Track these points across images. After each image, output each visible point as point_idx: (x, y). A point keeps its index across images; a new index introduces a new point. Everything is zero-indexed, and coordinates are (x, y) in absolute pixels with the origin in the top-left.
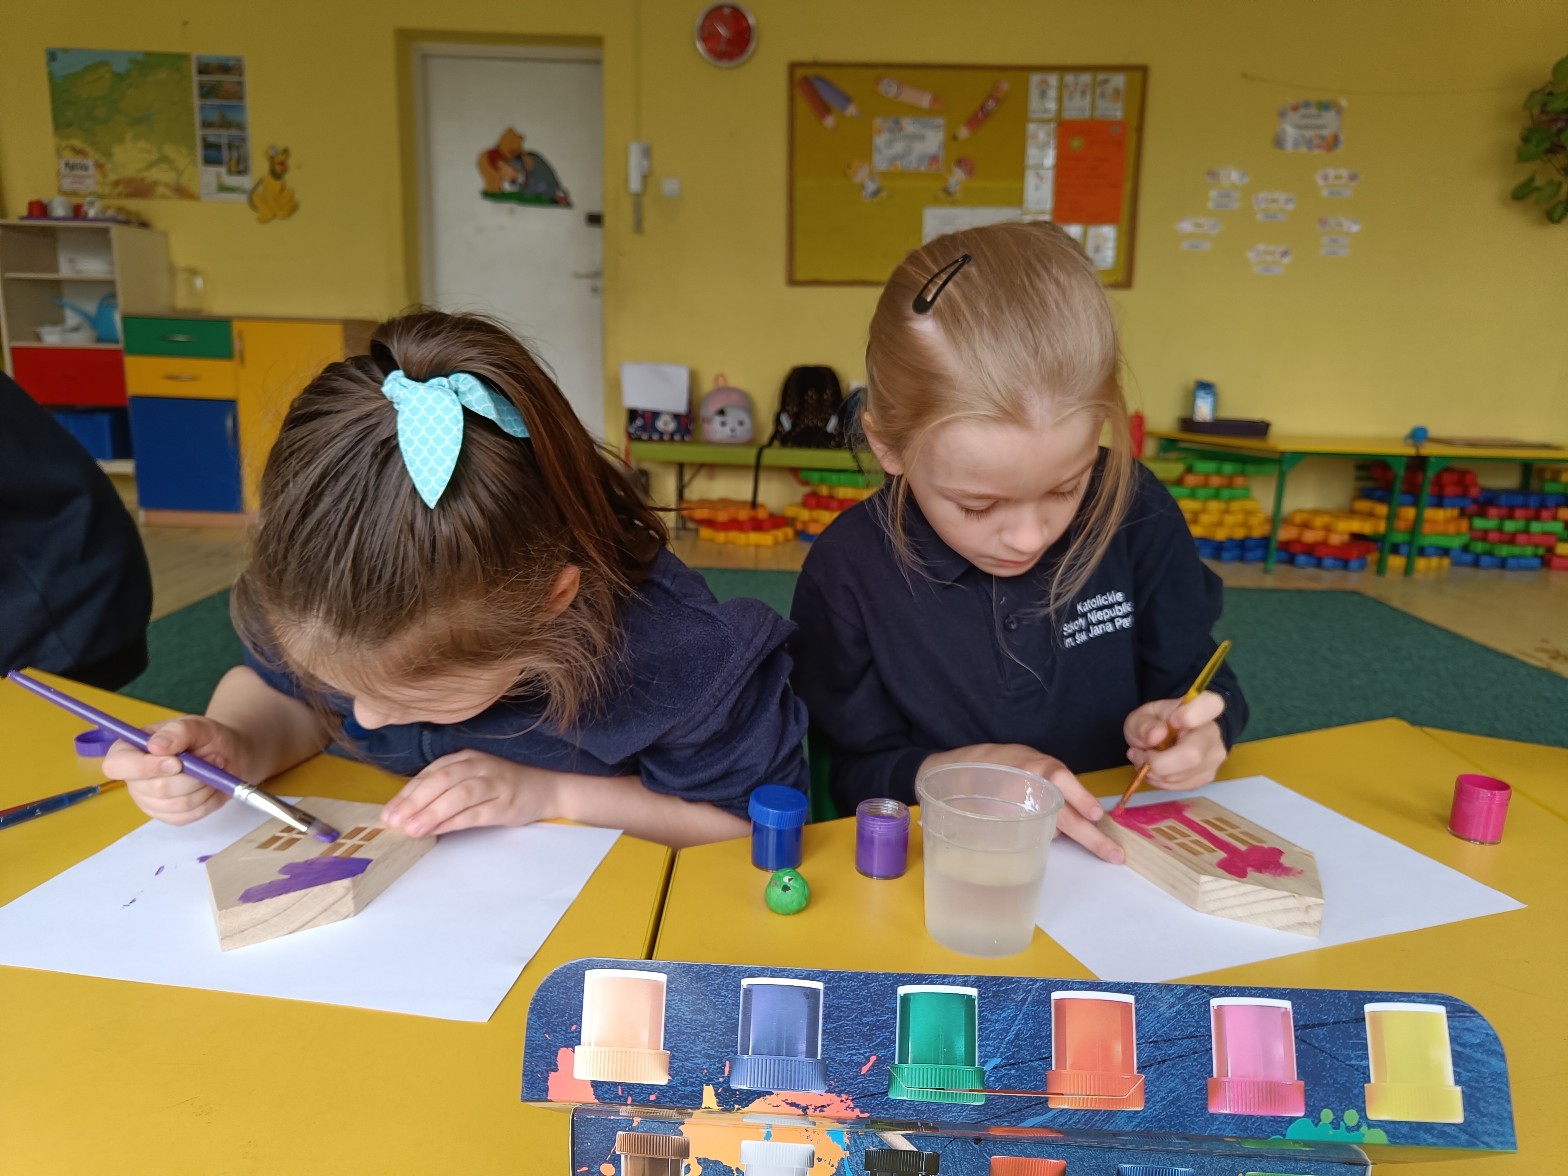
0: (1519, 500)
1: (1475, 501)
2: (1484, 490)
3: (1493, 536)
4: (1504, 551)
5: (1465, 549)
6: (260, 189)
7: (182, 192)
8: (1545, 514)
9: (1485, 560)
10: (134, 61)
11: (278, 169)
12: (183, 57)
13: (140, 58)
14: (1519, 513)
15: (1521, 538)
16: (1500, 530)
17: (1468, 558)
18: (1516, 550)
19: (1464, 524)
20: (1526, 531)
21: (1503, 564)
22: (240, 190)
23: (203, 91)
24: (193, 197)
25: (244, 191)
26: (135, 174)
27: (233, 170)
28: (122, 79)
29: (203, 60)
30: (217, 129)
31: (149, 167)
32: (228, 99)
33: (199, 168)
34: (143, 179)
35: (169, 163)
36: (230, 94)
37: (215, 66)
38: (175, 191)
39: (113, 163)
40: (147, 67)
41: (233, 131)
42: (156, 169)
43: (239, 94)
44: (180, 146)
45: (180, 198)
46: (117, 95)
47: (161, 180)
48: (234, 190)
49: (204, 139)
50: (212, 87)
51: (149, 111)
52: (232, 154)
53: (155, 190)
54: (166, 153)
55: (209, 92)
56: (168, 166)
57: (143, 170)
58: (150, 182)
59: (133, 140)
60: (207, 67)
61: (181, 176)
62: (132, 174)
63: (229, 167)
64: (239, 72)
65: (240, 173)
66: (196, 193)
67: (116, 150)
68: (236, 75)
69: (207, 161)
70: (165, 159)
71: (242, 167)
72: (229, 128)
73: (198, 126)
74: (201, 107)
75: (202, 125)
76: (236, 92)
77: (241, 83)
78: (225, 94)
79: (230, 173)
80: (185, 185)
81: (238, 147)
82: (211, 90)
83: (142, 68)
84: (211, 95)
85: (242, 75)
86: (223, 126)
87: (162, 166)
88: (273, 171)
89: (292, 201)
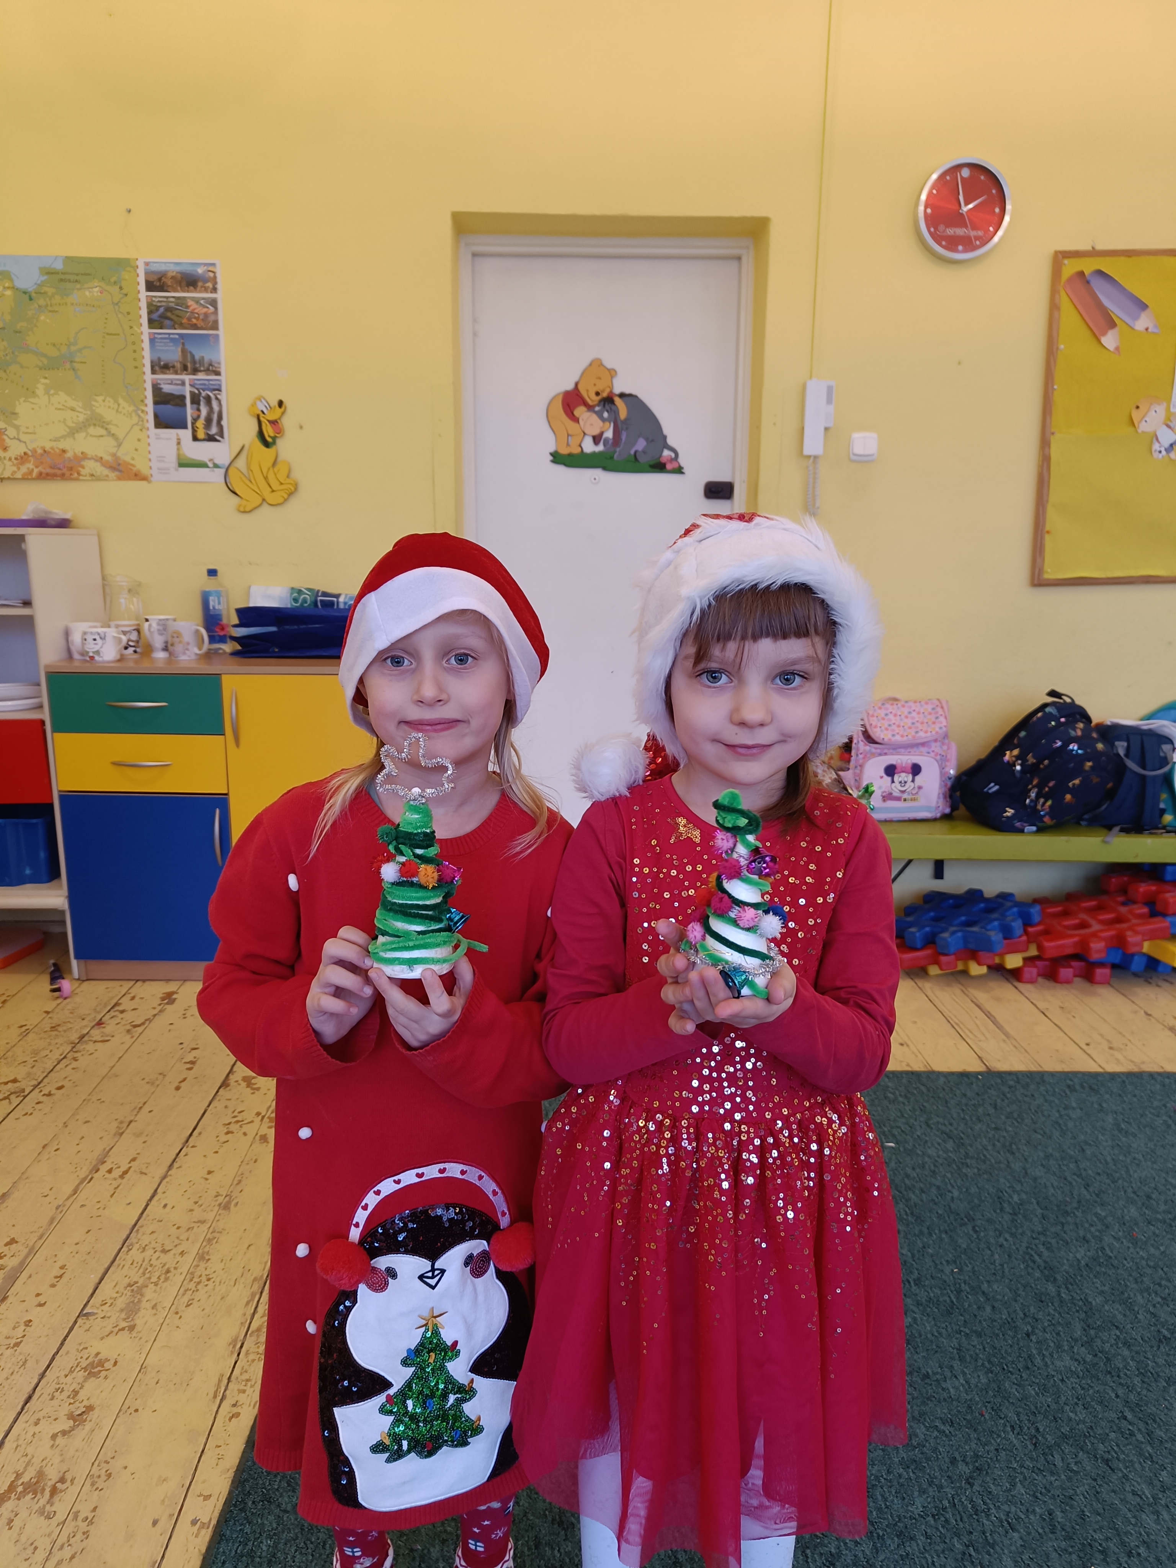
6: (241, 463)
7: (124, 471)
10: (49, 272)
11: (268, 431)
12: (122, 264)
13: (59, 266)
22: (210, 465)
23: (155, 316)
24: (138, 476)
25: (216, 466)
26: (54, 444)
27: (201, 434)
28: (31, 299)
29: (154, 268)
30: (176, 373)
31: (73, 432)
32: (195, 327)
33: (149, 433)
34: (64, 451)
35: (102, 427)
36: (197, 319)
37: (173, 277)
38: (113, 468)
39: (17, 428)
40: (70, 281)
41: (201, 376)
42: (82, 435)
43: (212, 318)
44: (121, 401)
45: (119, 479)
46: (24, 324)
47: (90, 452)
48: (202, 465)
49: (156, 389)
50: (169, 309)
51: (73, 348)
52: (199, 410)
53: (83, 467)
54: (98, 410)
55: (163, 317)
56: (101, 431)
57: (64, 437)
58: (75, 456)
59: (47, 392)
60: (160, 279)
61: (119, 445)
62: (48, 446)
63: (194, 431)
64: (210, 285)
65: (211, 438)
66: (145, 471)
67: (22, 408)
68: (206, 290)
69: (161, 423)
70: (96, 421)
71: (214, 430)
72: (195, 371)
73: (148, 369)
74: (152, 341)
75: (152, 367)
76: (206, 315)
77: (214, 303)
78: (189, 319)
79: (195, 438)
80: (127, 459)
81: (208, 400)
82: (169, 314)
83: (61, 280)
84: (167, 322)
85: (215, 290)
86: (185, 368)
87: (92, 430)
88: (261, 435)
89: (288, 481)
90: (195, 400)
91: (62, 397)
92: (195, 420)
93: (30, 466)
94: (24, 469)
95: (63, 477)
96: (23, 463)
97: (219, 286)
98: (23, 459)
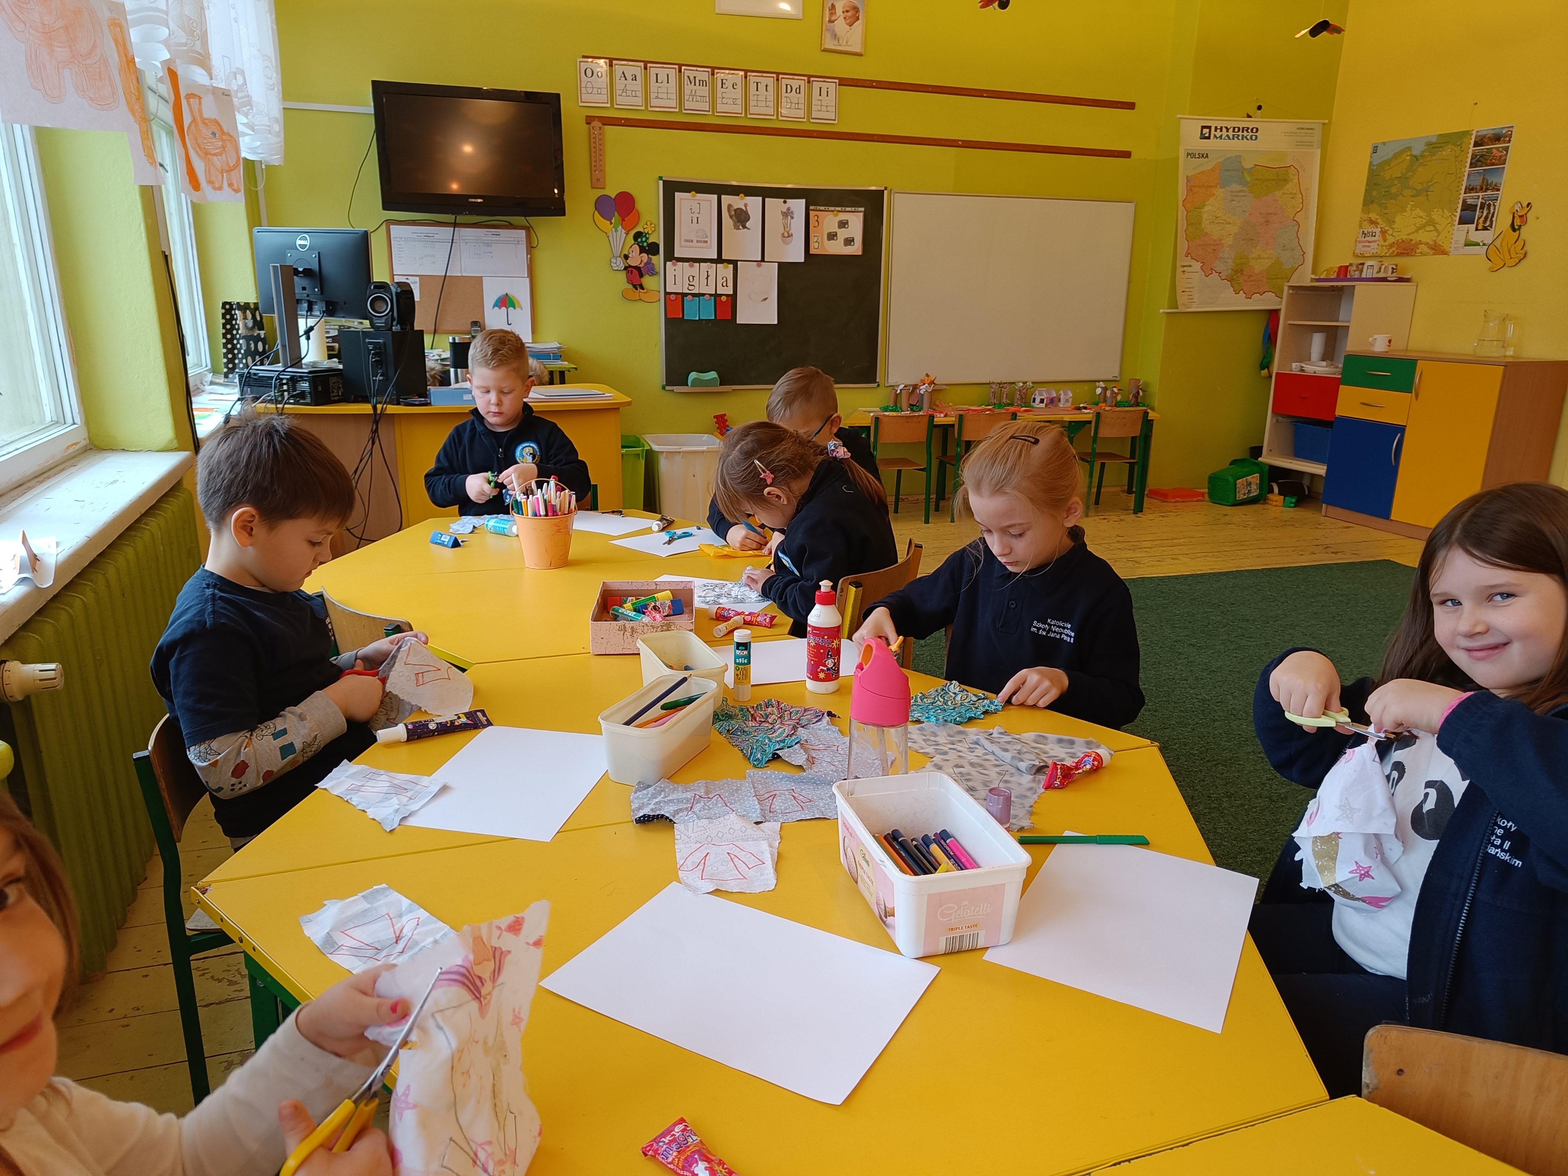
6: (1498, 243)
7: (1438, 250)
10: (1429, 144)
11: (1517, 222)
12: (1465, 134)
13: (1434, 140)
22: (1481, 244)
23: (1474, 161)
24: (1444, 253)
25: (1484, 244)
26: (1407, 237)
27: (1480, 227)
28: (1417, 160)
29: (1479, 134)
30: (1476, 192)
31: (1417, 231)
32: (1493, 164)
33: (1454, 227)
34: (1411, 240)
35: (1433, 226)
36: (1495, 159)
37: (1489, 138)
38: (1432, 249)
39: (1393, 229)
40: (1437, 147)
41: (1489, 192)
42: (1423, 230)
43: (1503, 158)
44: (1445, 211)
45: (1434, 254)
46: (1410, 174)
47: (1423, 241)
48: (1478, 245)
49: (1464, 201)
50: (1482, 156)
51: (1429, 184)
52: (1483, 212)
53: (1418, 249)
54: (1433, 217)
55: (1478, 161)
56: (1432, 228)
57: (1413, 233)
58: (1416, 243)
59: (1411, 209)
60: (1482, 139)
61: (1438, 236)
62: (1405, 237)
63: (1477, 225)
64: (1507, 139)
65: (1485, 229)
66: (1447, 249)
67: (1398, 219)
68: (1504, 142)
69: (1462, 222)
70: (1431, 222)
71: (1488, 224)
72: (1487, 190)
73: (1463, 191)
74: (1469, 175)
75: (1466, 190)
76: (1501, 156)
77: (1506, 149)
78: (1491, 160)
79: (1477, 229)
80: (1440, 243)
81: (1489, 205)
82: (1481, 159)
83: (1434, 148)
84: (1479, 163)
85: (1509, 141)
86: (1482, 189)
87: (1428, 228)
88: (1512, 225)
89: (1522, 252)
90: (1482, 208)
91: (1418, 211)
92: (1479, 218)
93: (1394, 249)
94: (1391, 251)
95: (1408, 254)
96: (1391, 248)
97: (1512, 139)
98: (1391, 245)
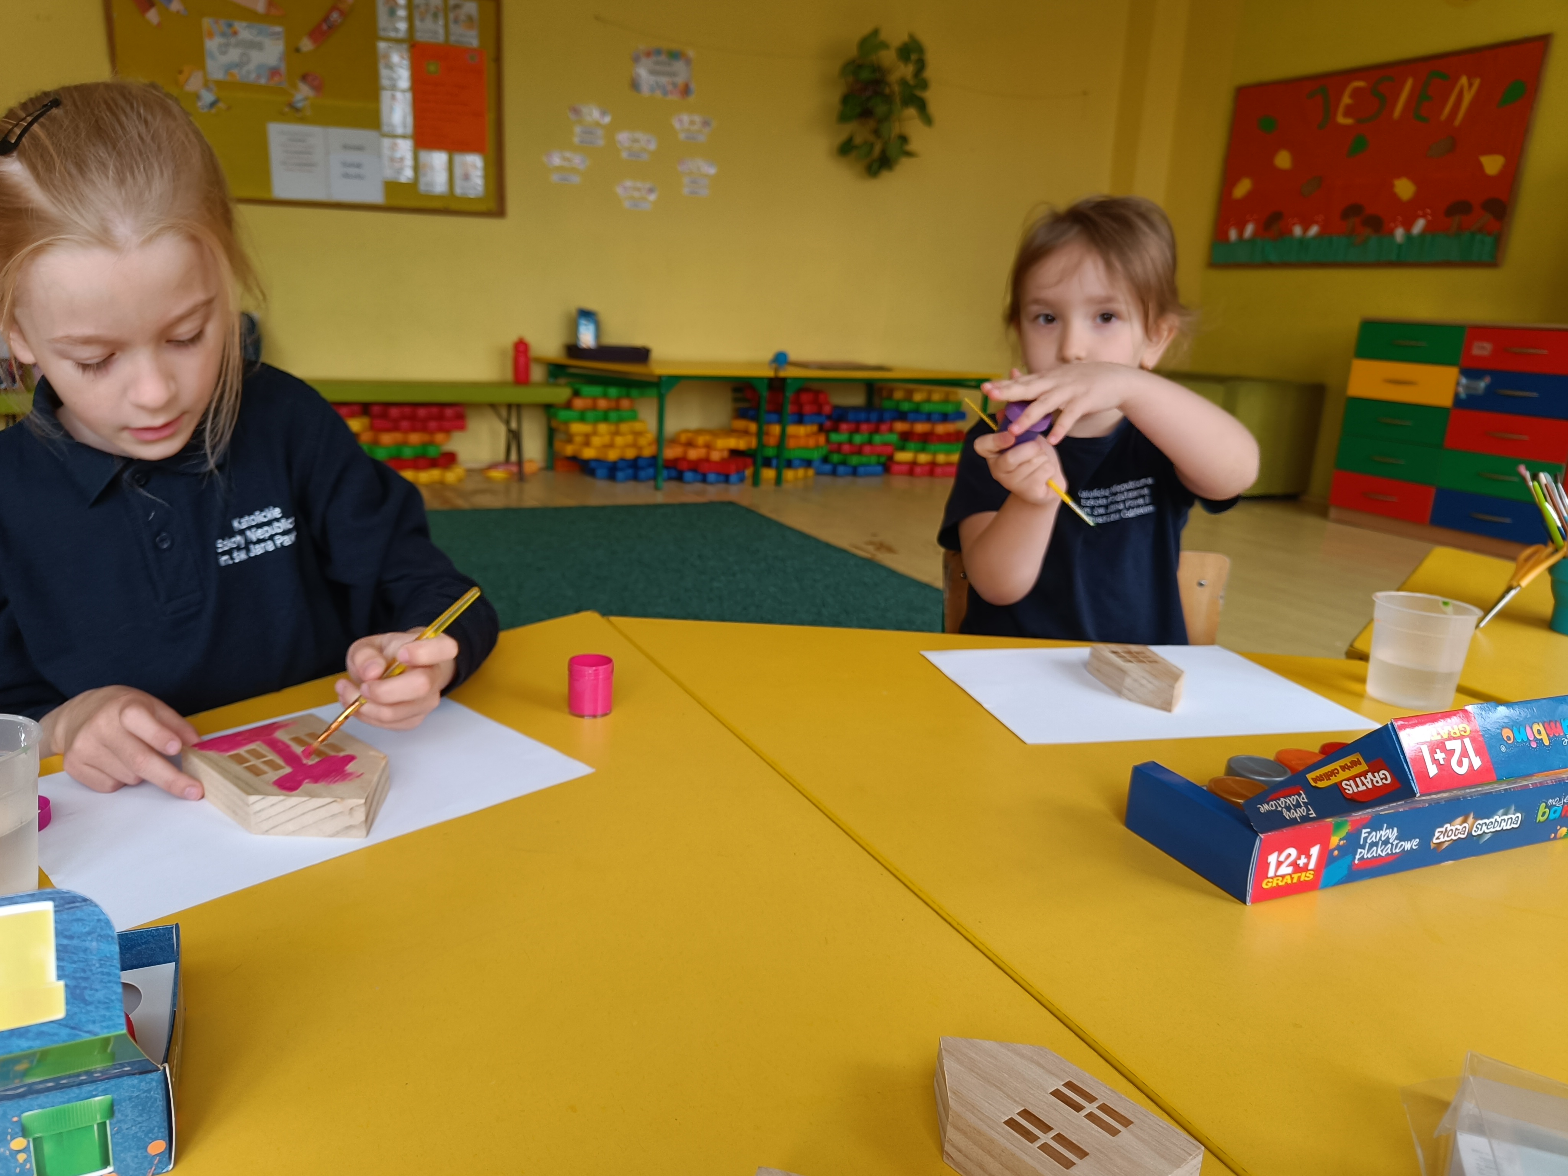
0: (863, 416)
1: (829, 417)
2: (836, 408)
3: (846, 448)
4: (854, 460)
5: (825, 460)
8: (884, 427)
9: (841, 469)
14: (864, 427)
15: (867, 449)
16: (850, 442)
17: (828, 468)
18: (864, 459)
19: (822, 439)
20: (870, 443)
21: (854, 472)
